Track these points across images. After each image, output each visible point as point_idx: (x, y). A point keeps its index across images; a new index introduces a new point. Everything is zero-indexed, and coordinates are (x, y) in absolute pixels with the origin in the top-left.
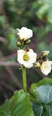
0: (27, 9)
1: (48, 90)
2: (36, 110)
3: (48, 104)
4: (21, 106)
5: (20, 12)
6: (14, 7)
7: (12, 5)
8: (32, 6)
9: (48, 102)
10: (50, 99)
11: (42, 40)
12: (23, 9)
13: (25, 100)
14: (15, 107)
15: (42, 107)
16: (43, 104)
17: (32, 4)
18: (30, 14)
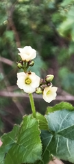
0: (45, 22)
1: (63, 117)
2: (44, 139)
3: (59, 133)
4: (29, 133)
5: (34, 27)
6: (26, 19)
7: (24, 16)
8: (51, 18)
9: (59, 131)
10: (62, 128)
11: (63, 65)
12: (38, 22)
13: (34, 127)
14: (23, 133)
15: (52, 136)
16: (53, 133)
17: (51, 15)
18: (48, 28)
